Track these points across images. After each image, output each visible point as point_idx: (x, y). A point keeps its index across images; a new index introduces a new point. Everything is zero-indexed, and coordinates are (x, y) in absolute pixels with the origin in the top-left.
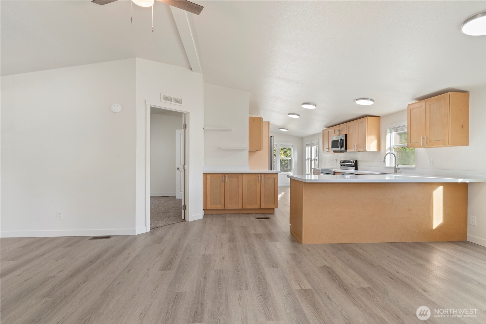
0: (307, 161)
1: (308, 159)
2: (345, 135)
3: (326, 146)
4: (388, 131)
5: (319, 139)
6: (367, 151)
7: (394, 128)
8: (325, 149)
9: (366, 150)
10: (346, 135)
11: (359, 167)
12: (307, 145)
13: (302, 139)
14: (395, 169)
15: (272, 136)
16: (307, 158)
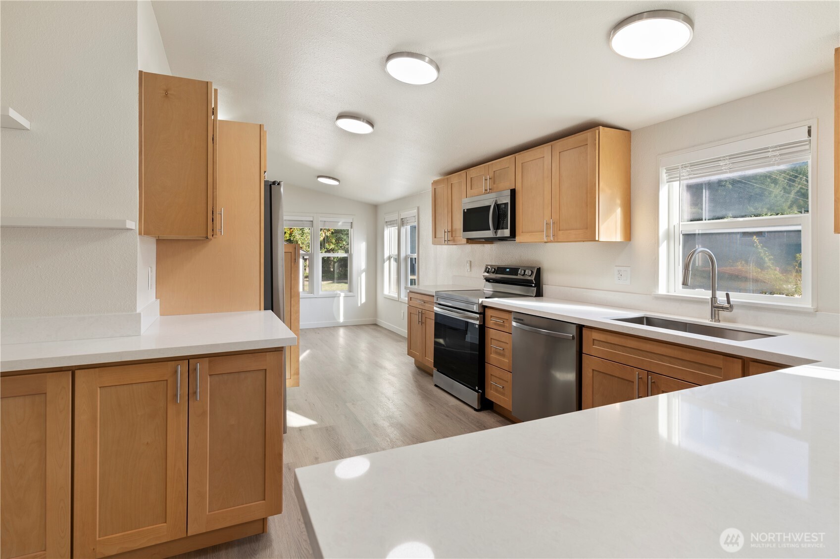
0: (386, 264)
1: (389, 258)
2: (511, 190)
3: (444, 226)
4: (664, 176)
5: (418, 208)
6: (598, 241)
7: (692, 165)
8: (441, 234)
9: (597, 239)
10: (513, 192)
11: (546, 289)
12: (390, 223)
13: (375, 208)
14: (713, 307)
15: (274, 183)
16: (386, 255)
